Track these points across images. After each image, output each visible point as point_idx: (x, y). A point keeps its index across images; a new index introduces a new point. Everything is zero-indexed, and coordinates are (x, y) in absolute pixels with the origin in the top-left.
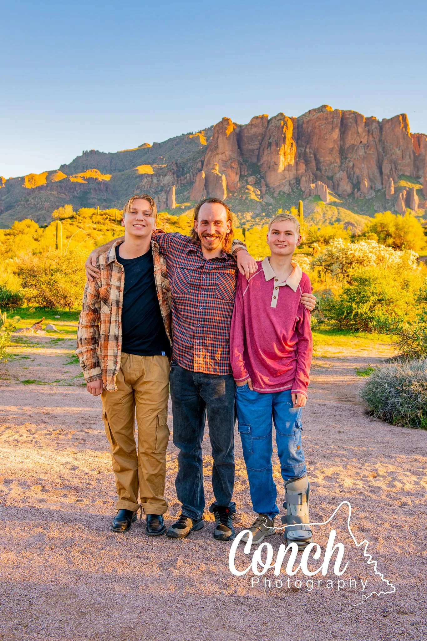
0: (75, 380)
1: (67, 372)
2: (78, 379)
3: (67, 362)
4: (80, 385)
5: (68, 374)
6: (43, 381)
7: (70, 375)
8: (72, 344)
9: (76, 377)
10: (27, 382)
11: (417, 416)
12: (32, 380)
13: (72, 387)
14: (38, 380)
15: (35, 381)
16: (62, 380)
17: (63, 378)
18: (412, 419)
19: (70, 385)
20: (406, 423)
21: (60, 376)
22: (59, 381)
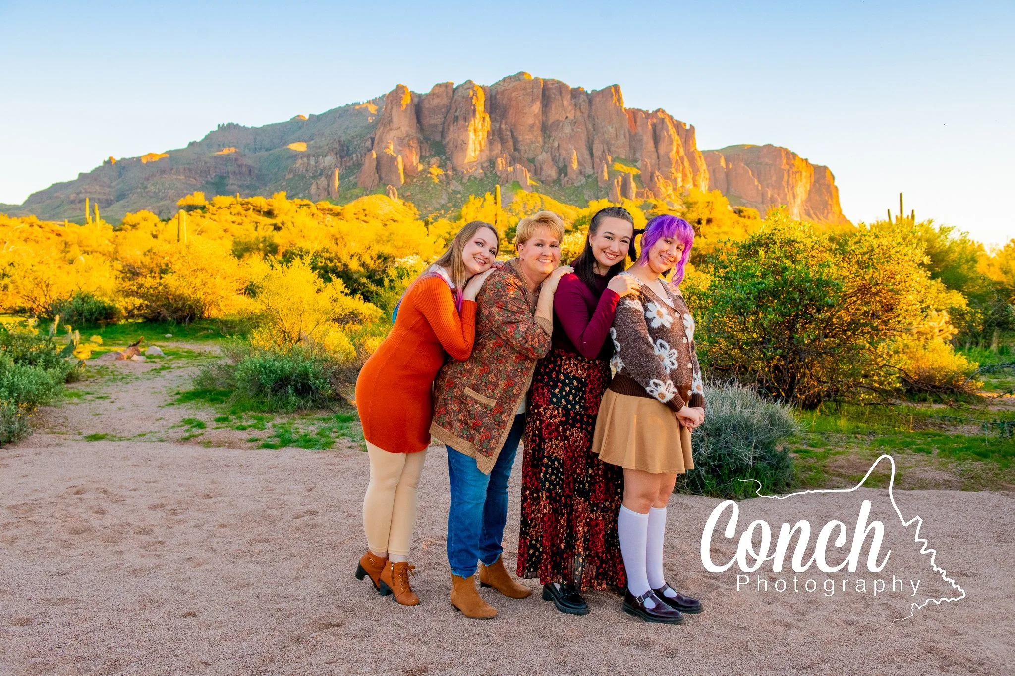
0: (171, 431)
1: (161, 419)
2: (175, 430)
3: (165, 403)
4: (178, 440)
5: (161, 422)
6: (119, 435)
7: (165, 423)
8: (182, 374)
9: (173, 427)
10: (95, 438)
11: (699, 476)
12: (102, 433)
13: (165, 443)
14: (112, 433)
15: (107, 435)
16: (150, 432)
17: (152, 429)
18: (691, 481)
19: (162, 441)
20: (683, 487)
21: (149, 426)
22: (145, 435)
